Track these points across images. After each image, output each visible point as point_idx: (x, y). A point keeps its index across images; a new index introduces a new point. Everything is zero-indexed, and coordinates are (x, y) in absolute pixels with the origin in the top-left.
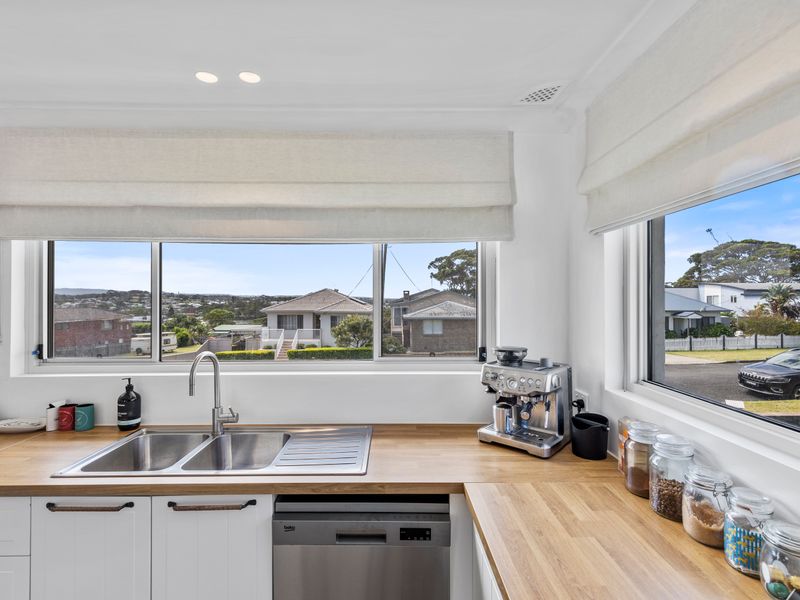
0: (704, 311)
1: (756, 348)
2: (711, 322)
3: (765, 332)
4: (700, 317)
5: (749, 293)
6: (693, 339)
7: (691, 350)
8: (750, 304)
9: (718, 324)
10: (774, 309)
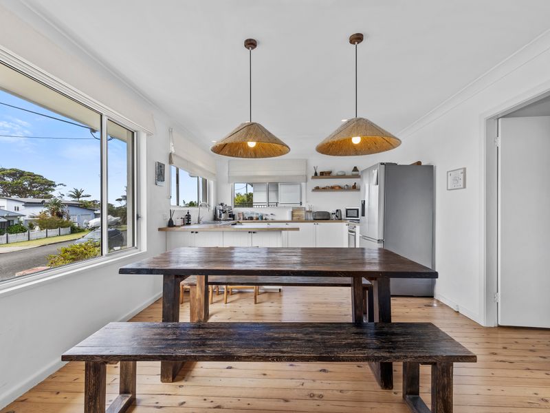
0: (8, 217)
1: (47, 237)
2: (11, 224)
3: (51, 228)
4: (6, 220)
5: (28, 204)
6: (9, 235)
7: (7, 243)
8: (37, 211)
9: (16, 224)
10: (52, 214)
